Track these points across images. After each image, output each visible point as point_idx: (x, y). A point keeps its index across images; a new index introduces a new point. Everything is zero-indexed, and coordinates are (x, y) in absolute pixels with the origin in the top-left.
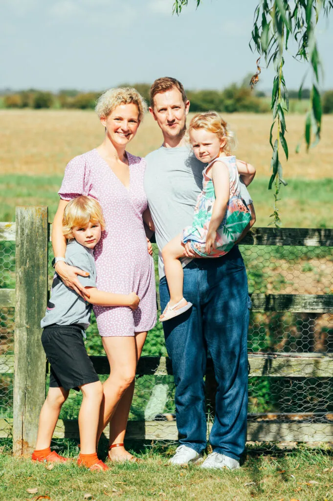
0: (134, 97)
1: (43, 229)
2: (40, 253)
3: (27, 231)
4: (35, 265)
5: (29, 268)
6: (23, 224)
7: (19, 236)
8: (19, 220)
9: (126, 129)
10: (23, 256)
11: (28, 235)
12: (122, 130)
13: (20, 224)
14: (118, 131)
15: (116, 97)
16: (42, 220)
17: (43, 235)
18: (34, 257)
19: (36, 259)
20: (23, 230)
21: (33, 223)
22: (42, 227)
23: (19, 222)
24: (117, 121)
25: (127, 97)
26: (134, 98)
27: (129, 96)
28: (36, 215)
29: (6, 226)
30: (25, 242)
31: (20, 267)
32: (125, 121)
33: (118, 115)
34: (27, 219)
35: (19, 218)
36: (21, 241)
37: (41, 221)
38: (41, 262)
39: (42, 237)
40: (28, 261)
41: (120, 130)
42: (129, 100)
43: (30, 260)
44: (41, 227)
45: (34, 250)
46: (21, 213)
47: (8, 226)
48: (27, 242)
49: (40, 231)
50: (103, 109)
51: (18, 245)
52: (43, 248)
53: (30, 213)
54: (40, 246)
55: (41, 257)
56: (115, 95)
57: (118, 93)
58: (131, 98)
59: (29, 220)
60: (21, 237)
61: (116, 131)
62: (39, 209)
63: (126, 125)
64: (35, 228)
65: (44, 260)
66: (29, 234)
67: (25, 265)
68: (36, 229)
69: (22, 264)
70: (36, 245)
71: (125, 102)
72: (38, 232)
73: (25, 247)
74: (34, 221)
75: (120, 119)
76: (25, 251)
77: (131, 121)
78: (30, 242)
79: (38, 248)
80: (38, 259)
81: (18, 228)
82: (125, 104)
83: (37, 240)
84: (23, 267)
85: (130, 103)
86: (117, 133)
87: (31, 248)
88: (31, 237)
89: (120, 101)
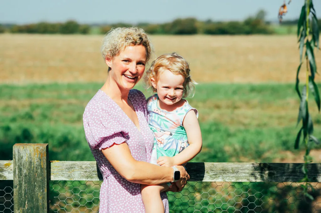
0: (144, 38)
1: (42, 169)
2: (40, 194)
3: (25, 171)
4: (34, 207)
5: (28, 209)
6: (21, 164)
7: (17, 176)
8: (17, 160)
9: (134, 71)
10: (22, 198)
11: (26, 176)
12: (130, 72)
13: (17, 164)
14: (125, 73)
15: (125, 38)
16: (41, 160)
17: (42, 176)
18: (33, 198)
19: (35, 200)
20: (20, 170)
21: (31, 162)
22: (41, 167)
23: (17, 162)
24: (125, 62)
25: (137, 38)
26: (144, 40)
27: (139, 37)
28: (35, 154)
29: (6, 165)
30: (23, 183)
31: (19, 209)
32: (134, 64)
33: (126, 57)
34: (25, 158)
35: (17, 158)
36: (19, 181)
37: (39, 161)
38: (40, 203)
39: (41, 178)
40: (26, 202)
41: (127, 73)
42: (138, 42)
43: (29, 201)
44: (39, 167)
45: (33, 190)
46: (19, 152)
47: (7, 165)
48: (25, 183)
49: (39, 171)
50: (109, 49)
51: (16, 186)
52: (42, 189)
53: (28, 152)
54: (39, 187)
55: (40, 198)
56: (124, 35)
57: (127, 33)
58: (141, 38)
59: (27, 159)
60: (19, 178)
61: (123, 74)
62: (37, 148)
63: (135, 67)
64: (34, 167)
65: (43, 201)
66: (27, 174)
67: (24, 207)
68: (35, 169)
69: (21, 206)
70: (35, 185)
71: (134, 43)
72: (37, 172)
73: (23, 188)
74: (33, 161)
75: (128, 61)
76: (23, 192)
77: (139, 63)
78: (29, 182)
79: (37, 189)
80: (37, 200)
81: (15, 168)
82: (135, 45)
83: (35, 181)
84: (21, 209)
85: (140, 44)
86: (123, 76)
87: (29, 189)
88: (30, 177)
89: (130, 41)
